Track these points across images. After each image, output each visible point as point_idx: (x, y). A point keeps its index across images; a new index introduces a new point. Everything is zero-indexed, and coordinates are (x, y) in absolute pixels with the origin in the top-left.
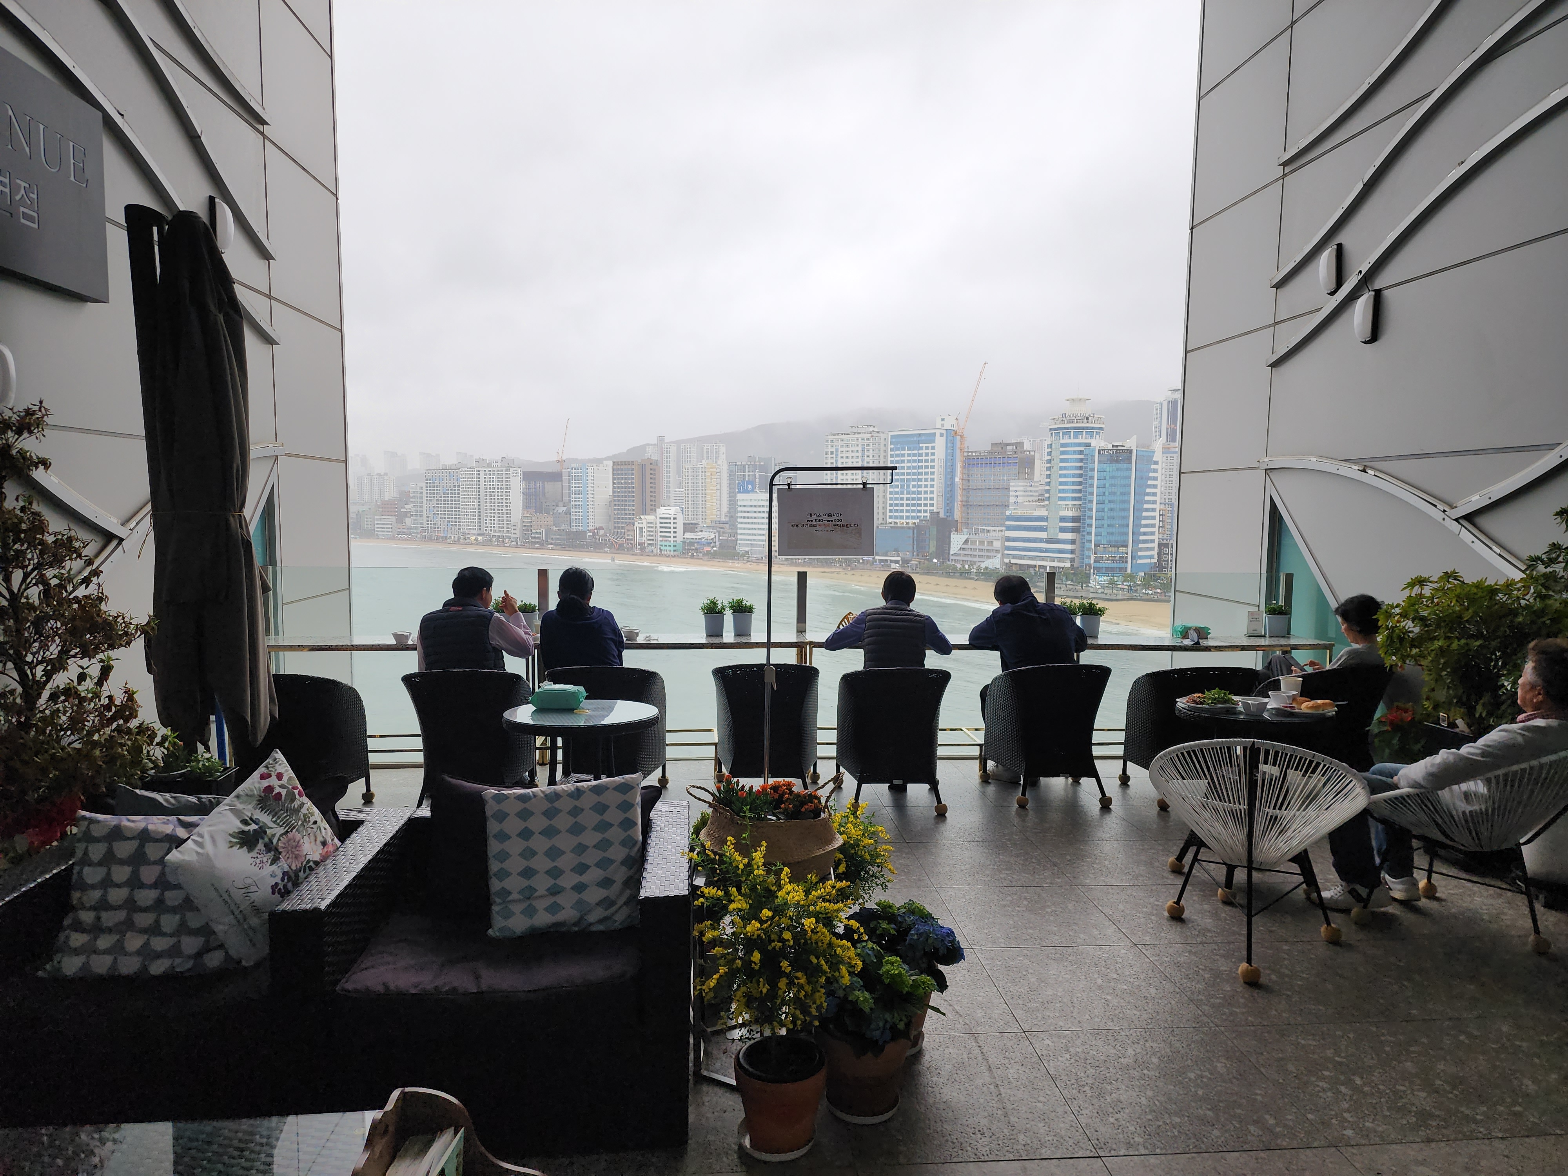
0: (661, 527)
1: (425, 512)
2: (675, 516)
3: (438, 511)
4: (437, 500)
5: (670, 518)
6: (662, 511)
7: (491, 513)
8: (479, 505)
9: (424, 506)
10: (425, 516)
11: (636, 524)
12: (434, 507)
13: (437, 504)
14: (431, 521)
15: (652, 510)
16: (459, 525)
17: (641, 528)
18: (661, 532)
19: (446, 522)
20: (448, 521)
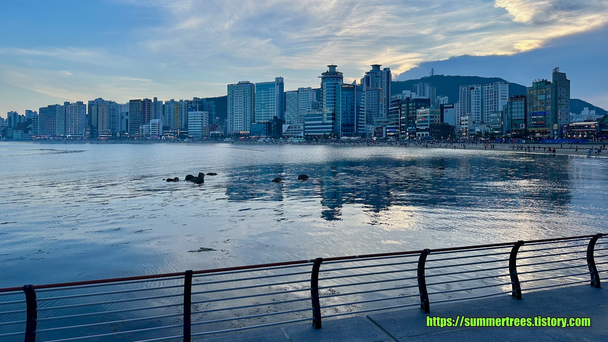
0: (152, 128)
1: (38, 127)
2: (159, 123)
3: (45, 126)
4: (45, 122)
5: (156, 124)
6: (152, 121)
7: (71, 126)
8: (65, 123)
9: (38, 124)
10: (39, 129)
11: (140, 128)
12: (43, 125)
13: (45, 123)
14: (41, 131)
15: (148, 121)
16: (55, 133)
17: (142, 129)
18: (152, 130)
19: (49, 131)
20: (50, 131)
